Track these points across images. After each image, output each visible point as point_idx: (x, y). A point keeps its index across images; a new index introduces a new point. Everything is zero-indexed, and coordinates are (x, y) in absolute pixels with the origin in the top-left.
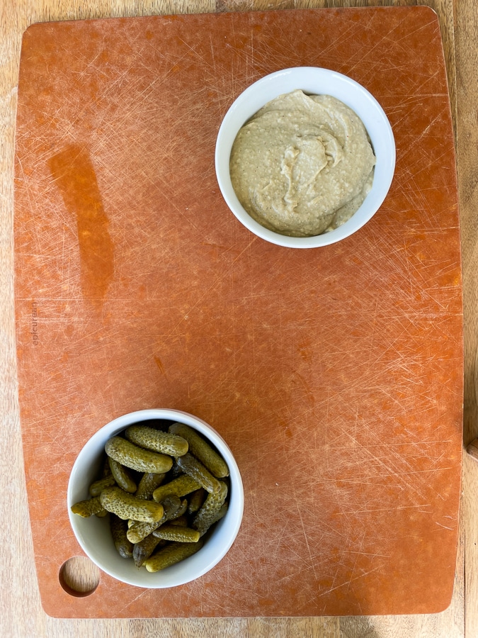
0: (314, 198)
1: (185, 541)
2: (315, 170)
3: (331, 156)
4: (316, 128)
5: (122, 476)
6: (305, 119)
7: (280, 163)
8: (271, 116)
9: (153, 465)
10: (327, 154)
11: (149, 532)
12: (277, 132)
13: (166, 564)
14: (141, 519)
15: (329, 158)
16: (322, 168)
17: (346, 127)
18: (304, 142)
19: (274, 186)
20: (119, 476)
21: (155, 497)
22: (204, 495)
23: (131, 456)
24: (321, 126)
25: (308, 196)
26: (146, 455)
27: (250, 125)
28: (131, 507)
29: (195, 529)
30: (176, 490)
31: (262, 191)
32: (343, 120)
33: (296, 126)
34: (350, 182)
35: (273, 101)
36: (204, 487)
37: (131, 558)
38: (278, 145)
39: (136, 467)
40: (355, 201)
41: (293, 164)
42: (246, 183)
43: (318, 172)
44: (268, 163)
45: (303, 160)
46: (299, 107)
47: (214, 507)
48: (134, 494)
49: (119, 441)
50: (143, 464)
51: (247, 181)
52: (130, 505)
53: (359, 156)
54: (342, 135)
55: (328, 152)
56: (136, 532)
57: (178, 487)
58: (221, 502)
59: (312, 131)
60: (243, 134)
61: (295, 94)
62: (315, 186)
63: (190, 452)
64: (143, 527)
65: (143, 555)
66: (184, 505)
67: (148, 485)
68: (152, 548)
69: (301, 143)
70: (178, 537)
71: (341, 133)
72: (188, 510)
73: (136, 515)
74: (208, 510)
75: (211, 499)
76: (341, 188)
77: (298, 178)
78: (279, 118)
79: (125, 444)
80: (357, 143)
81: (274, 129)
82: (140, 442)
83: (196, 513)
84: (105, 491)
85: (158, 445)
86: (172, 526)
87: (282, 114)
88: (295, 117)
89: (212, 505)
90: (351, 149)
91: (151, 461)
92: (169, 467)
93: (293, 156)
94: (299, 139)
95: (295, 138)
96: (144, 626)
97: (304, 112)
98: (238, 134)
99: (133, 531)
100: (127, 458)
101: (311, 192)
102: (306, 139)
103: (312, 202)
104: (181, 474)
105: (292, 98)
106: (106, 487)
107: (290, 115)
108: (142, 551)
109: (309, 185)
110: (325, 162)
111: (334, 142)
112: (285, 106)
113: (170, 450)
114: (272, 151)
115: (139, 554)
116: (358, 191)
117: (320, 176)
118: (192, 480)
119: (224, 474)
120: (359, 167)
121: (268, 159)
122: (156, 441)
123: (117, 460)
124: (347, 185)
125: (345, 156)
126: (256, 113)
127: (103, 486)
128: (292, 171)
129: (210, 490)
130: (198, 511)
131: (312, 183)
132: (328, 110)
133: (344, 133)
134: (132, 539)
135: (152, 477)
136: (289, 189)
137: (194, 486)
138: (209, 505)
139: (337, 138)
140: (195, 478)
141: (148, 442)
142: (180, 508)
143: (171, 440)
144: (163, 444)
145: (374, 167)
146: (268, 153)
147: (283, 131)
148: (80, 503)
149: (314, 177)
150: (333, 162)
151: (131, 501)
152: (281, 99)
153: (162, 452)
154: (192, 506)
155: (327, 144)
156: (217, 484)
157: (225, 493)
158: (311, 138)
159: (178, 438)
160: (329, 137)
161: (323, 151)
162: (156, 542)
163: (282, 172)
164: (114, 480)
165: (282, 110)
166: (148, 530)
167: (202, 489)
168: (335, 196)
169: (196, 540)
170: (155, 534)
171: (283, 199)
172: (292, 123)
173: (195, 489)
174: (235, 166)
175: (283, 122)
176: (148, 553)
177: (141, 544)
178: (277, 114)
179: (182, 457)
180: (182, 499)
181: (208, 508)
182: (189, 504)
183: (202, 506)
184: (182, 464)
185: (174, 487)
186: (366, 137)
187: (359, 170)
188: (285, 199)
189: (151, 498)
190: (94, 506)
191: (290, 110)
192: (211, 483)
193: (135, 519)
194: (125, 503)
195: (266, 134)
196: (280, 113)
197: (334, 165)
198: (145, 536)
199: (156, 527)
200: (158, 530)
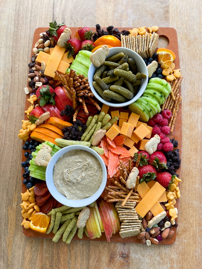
1: (110, 62)
2: (74, 170)
5: (128, 86)
6: (69, 188)
13: (117, 55)
14: (123, 71)
17: (59, 179)
18: (74, 181)
19: (89, 172)
20: (130, 85)
21: (118, 77)
22: (101, 77)
23: (123, 92)
26: (118, 92)
27: (88, 195)
31: (94, 172)
32: (58, 182)
33: (73, 188)
35: (76, 199)
37: (129, 58)
39: (122, 88)
40: (67, 155)
44: (88, 180)
45: (77, 176)
46: (70, 193)
48: (125, 79)
49: (128, 98)
50: (120, 89)
53: (59, 168)
55: (68, 174)
58: (96, 73)
59: (69, 183)
60: (91, 194)
61: (69, 198)
63: (103, 90)
64: (122, 68)
66: (108, 74)
67: (120, 82)
68: (121, 61)
71: (61, 178)
72: (108, 72)
74: (101, 71)
75: (99, 75)
77: (81, 171)
78: (78, 193)
79: (126, 96)
81: (81, 190)
82: (120, 97)
83: (105, 70)
84: (135, 81)
85: (114, 94)
86: (113, 67)
89: (99, 73)
91: (116, 89)
92: (111, 87)
93: (79, 178)
95: (76, 184)
97: (69, 191)
98: (93, 194)
99: (126, 67)
101: (79, 164)
104: (107, 84)
105: (71, 197)
107: (74, 192)
109: (79, 167)
112: (74, 196)
113: (109, 92)
115: (126, 59)
117: (74, 168)
118: (105, 82)
119: (94, 82)
120: (61, 165)
122: (114, 96)
123: (129, 91)
127: (136, 83)
128: (82, 174)
129: (99, 78)
130: (104, 71)
132: (62, 188)
134: (126, 64)
135: (118, 84)
136: (85, 169)
137: (105, 80)
139: (63, 177)
140: (103, 82)
141: (117, 96)
143: (109, 96)
144: (112, 95)
145: (56, 163)
147: (79, 188)
150: (68, 170)
151: (125, 77)
152: (74, 199)
153: (112, 92)
155: (67, 177)
156: (96, 80)
157: (95, 76)
158: (71, 181)
159: (106, 96)
162: (120, 63)
164: (132, 85)
165: (75, 195)
167: (101, 79)
169: (106, 62)
171: (89, 166)
173: (104, 79)
174: (99, 184)
175: (77, 191)
176: (122, 59)
177: (124, 62)
178: (78, 195)
179: (106, 89)
180: (108, 76)
182: (107, 74)
183: (103, 73)
185: (111, 80)
189: (120, 77)
190: (139, 77)
191: (73, 194)
192: (98, 80)
193: (125, 71)
195: (84, 190)
197: (68, 169)
198: (122, 65)
199: (118, 67)
200: (118, 66)
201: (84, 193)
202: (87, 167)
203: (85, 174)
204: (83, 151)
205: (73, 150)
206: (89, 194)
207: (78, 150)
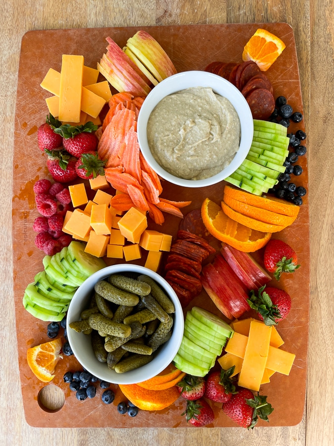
0: (192, 156)
1: (142, 353)
2: (199, 140)
3: (212, 135)
4: (211, 115)
5: (104, 307)
6: (207, 107)
7: (181, 126)
8: (187, 96)
9: (126, 300)
10: (211, 134)
11: (120, 345)
12: (187, 107)
13: (128, 368)
14: (116, 335)
15: (211, 136)
16: (204, 140)
17: (229, 122)
18: (200, 120)
19: (172, 138)
20: (102, 307)
21: (125, 323)
22: (158, 323)
23: (112, 293)
24: (215, 115)
25: (189, 153)
26: (122, 293)
27: (173, 96)
28: (110, 326)
29: (150, 346)
30: (139, 319)
31: (163, 138)
32: (229, 117)
33: (200, 108)
34: (217, 156)
35: (193, 88)
36: (159, 318)
37: (105, 363)
38: (185, 115)
39: (114, 301)
40: (216, 169)
41: (188, 130)
42: (155, 129)
43: (200, 141)
44: (174, 123)
45: (195, 130)
46: (207, 98)
47: (163, 332)
48: (112, 319)
49: (105, 283)
50: (119, 299)
51: (156, 129)
52: (109, 325)
53: (229, 142)
54: (225, 126)
55: (212, 132)
56: (111, 344)
57: (141, 317)
58: (168, 330)
59: (208, 116)
60: (167, 99)
61: (208, 90)
62: (195, 149)
63: (151, 294)
64: (116, 341)
65: (114, 361)
66: (144, 329)
67: (121, 314)
68: (120, 356)
69: (198, 120)
70: (138, 350)
71: (225, 124)
72: (146, 333)
73: (113, 332)
74: (159, 334)
75: (162, 327)
76: (210, 157)
77: (188, 140)
78: (192, 99)
79: (108, 286)
80: (231, 134)
81: (186, 104)
82: (118, 284)
83: (151, 336)
84: (93, 316)
85: (131, 287)
86: (135, 343)
87: (195, 98)
88: (201, 103)
89: (162, 331)
90: (226, 136)
91: (125, 297)
92: (136, 302)
93: (190, 125)
94: (198, 117)
95: (196, 115)
96: (88, 431)
97: (208, 103)
98: (164, 98)
99: (109, 344)
100: (109, 294)
101: (192, 152)
102: (202, 119)
103: (190, 158)
104: (145, 308)
105: (204, 91)
106: (92, 314)
107: (199, 100)
108: (114, 358)
109: (192, 147)
110: (207, 137)
111: (217, 127)
112: (199, 94)
113: (139, 291)
114: (179, 117)
115: (111, 360)
116: (220, 163)
117: (201, 144)
118: (151, 313)
119: (172, 311)
120: (227, 149)
121: (175, 121)
122: (129, 284)
123: (102, 295)
124: (215, 157)
125: (221, 139)
126: (181, 91)
127: (90, 313)
128: (186, 134)
129: (162, 320)
130: (153, 334)
131: (194, 147)
132: (223, 107)
133: (226, 125)
134: (108, 349)
135: (124, 309)
136: (180, 144)
137: (151, 317)
138: (160, 331)
139: (221, 126)
140: (153, 312)
141: (124, 285)
142: (141, 331)
143: (140, 285)
144: (134, 286)
145: (236, 153)
146: (176, 117)
147: (190, 108)
148: (75, 322)
149: (197, 144)
150: (213, 139)
151: (110, 323)
152: (198, 89)
153: (134, 292)
154: (148, 330)
155: (212, 127)
156: (167, 316)
157: (171, 324)
158: (205, 120)
159: (144, 284)
160: (215, 123)
161: (208, 130)
162: (123, 353)
163: (180, 133)
164: (98, 309)
165: (196, 96)
166: (119, 344)
167: (157, 319)
168: (205, 160)
169: (150, 354)
170: (123, 347)
171: (173, 149)
172: (199, 106)
173: (153, 319)
174: (153, 117)
175: (193, 103)
176: (117, 360)
177: (113, 353)
178: (192, 97)
179: (146, 297)
180: (143, 325)
181: (159, 332)
182: (147, 329)
183: (155, 331)
184: (145, 301)
185: (138, 317)
186: (239, 133)
187: (225, 151)
188: (175, 149)
189: (122, 322)
190: (84, 325)
191: (200, 98)
192: (164, 315)
193: (112, 335)
194: (106, 324)
195: (180, 105)
196: (193, 97)
197: (212, 142)
198: (117, 347)
199: (125, 342)
200: (125, 344)
201: (179, 101)
202: (177, 147)
203: (180, 134)
204: (186, 177)
205: (206, 178)
206: (171, 98)
207: (195, 179)
